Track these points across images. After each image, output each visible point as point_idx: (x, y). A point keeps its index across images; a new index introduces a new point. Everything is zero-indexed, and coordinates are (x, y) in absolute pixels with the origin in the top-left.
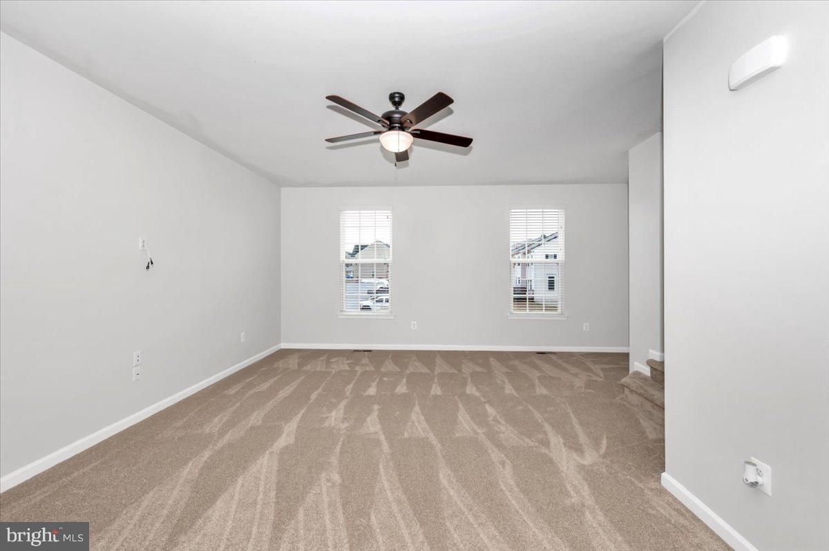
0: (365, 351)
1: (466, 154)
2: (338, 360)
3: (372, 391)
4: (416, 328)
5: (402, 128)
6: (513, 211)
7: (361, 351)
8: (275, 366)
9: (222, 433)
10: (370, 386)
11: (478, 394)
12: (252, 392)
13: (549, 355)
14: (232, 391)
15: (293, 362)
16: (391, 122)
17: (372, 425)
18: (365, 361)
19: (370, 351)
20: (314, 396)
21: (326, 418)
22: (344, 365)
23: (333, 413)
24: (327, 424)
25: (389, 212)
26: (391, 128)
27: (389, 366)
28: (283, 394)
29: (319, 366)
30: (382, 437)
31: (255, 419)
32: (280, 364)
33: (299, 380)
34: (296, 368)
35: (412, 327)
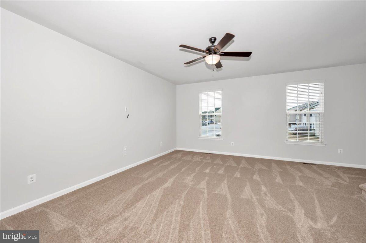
0: (209, 154)
1: (248, 60)
2: (197, 157)
3: (207, 171)
4: (233, 145)
5: (215, 53)
6: (288, 86)
7: (208, 153)
8: (172, 156)
9: (148, 178)
10: (207, 169)
11: (259, 179)
12: (161, 165)
13: (312, 165)
14: (155, 164)
15: (179, 156)
16: (209, 51)
17: (203, 185)
18: (208, 158)
19: (212, 154)
20: (183, 170)
21: (185, 179)
22: (199, 159)
23: (189, 178)
24: (185, 181)
25: (221, 92)
26: (210, 54)
27: (219, 161)
28: (172, 167)
29: (188, 158)
30: (206, 191)
31: (160, 175)
32: (174, 156)
33: (180, 163)
34: (180, 158)
35: (232, 145)
